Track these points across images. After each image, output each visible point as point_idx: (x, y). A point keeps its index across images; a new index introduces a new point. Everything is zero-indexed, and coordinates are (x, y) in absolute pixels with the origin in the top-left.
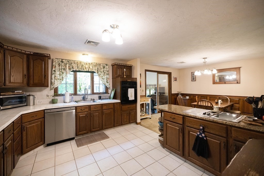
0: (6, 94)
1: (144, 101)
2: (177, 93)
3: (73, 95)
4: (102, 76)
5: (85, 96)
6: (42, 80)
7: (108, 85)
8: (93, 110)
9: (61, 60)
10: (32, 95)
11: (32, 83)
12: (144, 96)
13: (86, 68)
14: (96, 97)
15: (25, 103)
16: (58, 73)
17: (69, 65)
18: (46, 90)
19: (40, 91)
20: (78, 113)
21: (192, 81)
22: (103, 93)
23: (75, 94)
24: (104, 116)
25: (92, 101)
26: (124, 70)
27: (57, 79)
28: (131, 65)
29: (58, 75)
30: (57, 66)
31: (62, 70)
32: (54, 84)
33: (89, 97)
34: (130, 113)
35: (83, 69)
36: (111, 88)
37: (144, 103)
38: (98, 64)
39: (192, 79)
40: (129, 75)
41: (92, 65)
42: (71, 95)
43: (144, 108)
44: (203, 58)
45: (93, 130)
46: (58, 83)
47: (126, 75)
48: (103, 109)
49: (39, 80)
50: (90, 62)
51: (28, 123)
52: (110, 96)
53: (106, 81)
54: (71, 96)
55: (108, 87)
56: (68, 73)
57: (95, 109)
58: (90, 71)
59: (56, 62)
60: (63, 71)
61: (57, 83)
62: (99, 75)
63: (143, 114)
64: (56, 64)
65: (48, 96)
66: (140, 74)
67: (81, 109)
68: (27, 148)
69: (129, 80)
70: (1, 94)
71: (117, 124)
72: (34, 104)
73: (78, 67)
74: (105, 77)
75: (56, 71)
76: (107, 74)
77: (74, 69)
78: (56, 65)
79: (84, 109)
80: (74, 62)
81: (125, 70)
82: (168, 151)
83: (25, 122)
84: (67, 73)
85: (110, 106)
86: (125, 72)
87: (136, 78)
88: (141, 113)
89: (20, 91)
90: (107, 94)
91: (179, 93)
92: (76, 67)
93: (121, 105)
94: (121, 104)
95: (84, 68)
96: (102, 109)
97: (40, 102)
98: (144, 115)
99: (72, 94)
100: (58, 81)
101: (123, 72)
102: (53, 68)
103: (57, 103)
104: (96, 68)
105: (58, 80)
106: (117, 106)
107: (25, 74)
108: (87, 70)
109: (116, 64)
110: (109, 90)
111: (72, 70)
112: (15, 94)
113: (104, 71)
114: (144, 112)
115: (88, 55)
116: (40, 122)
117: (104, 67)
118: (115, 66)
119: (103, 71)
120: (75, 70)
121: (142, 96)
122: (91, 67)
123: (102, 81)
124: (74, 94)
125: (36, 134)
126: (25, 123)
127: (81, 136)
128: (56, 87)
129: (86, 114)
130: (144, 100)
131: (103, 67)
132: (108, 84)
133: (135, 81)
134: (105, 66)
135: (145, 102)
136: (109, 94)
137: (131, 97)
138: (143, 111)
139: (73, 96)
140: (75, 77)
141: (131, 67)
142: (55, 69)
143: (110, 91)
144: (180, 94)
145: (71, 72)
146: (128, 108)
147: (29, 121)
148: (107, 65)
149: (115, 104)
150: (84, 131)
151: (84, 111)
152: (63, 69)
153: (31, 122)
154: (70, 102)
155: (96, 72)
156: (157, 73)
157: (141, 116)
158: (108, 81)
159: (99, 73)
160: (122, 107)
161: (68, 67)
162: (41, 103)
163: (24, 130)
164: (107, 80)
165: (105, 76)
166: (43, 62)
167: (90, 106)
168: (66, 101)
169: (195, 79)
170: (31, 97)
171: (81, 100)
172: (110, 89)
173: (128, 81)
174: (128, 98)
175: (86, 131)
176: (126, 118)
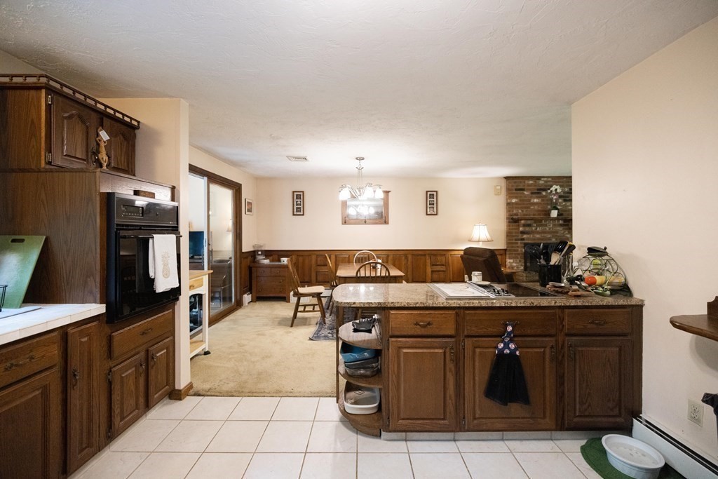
2: (252, 249)
21: (294, 215)
26: (98, 135)
28: (134, 122)
34: (149, 361)
39: (295, 210)
40: (124, 166)
44: (357, 159)
81: (104, 136)
82: (395, 440)
86: (103, 145)
87: (174, 187)
91: (259, 251)
93: (107, 329)
94: (108, 322)
101: (92, 143)
106: (84, 339)
109: (53, 84)
118: (45, 98)
137: (166, 274)
141: (134, 128)
144: (260, 253)
146: (143, 333)
149: (72, 331)
156: (206, 178)
169: (302, 209)
176: (134, 392)
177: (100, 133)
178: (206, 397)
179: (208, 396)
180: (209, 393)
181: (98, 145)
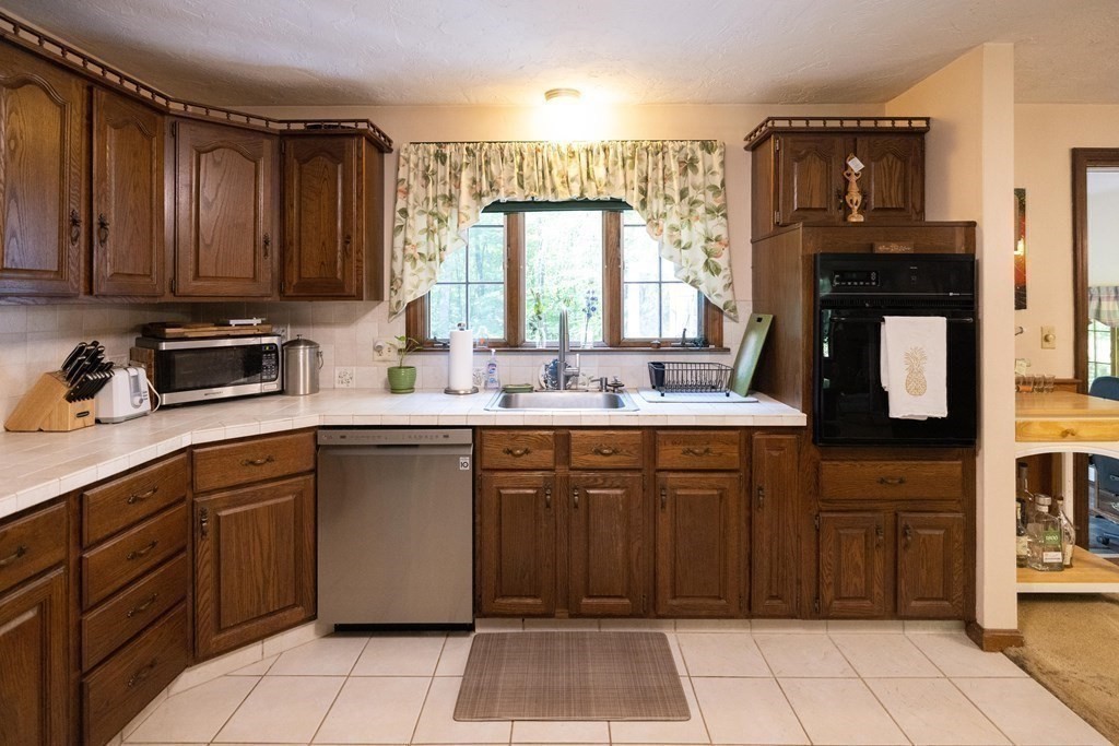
0: (190, 336)
1: (1066, 434)
3: (493, 350)
4: (673, 228)
5: (562, 359)
6: (336, 262)
7: (720, 290)
8: (586, 465)
9: (433, 149)
10: (308, 343)
11: (295, 282)
12: (1060, 384)
13: (567, 182)
14: (634, 367)
15: (275, 380)
16: (419, 222)
17: (472, 175)
18: (369, 316)
19: (349, 320)
20: (488, 470)
22: (684, 345)
23: (512, 343)
24: (664, 519)
25: (601, 396)
26: (847, 167)
27: (417, 256)
28: (915, 124)
29: (421, 232)
30: (416, 185)
31: (440, 202)
32: (399, 281)
33: (588, 368)
34: (899, 532)
35: (549, 190)
36: (745, 310)
37: (1059, 455)
38: (644, 144)
40: (896, 200)
41: (606, 157)
42: (483, 347)
43: (1057, 496)
45: (585, 601)
46: (420, 281)
47: (863, 209)
48: (661, 465)
49: (323, 263)
50: (595, 141)
51: (225, 494)
52: (734, 371)
53: (703, 257)
54: (485, 359)
55: (719, 303)
56: (468, 218)
57: (599, 458)
58: (591, 195)
59: (412, 165)
60: (443, 210)
61: (414, 280)
62: (653, 222)
63: (1052, 557)
64: (412, 174)
65: (378, 349)
66: (1020, 194)
67: (507, 445)
68: (220, 630)
69: (888, 240)
70: (168, 330)
71: (772, 597)
72: (315, 388)
73: (521, 177)
74: (695, 233)
75: (410, 212)
76: (709, 211)
77: (498, 191)
78: (411, 182)
79: (527, 452)
80: (502, 149)
81: (856, 165)
83: (207, 487)
84: (463, 218)
85: (716, 448)
86: (853, 179)
87: (972, 225)
88: (1025, 540)
89: (255, 321)
90: (711, 351)
92: (511, 178)
93: (813, 451)
94: (814, 442)
95: (558, 181)
96: (655, 462)
97: (348, 377)
98: (1061, 567)
99: (495, 344)
100: (420, 270)
101: (837, 184)
102: (400, 195)
103: (411, 389)
104: (634, 176)
105: (420, 263)
106: (775, 454)
107: (265, 237)
108: (576, 195)
109: (778, 124)
110: (728, 325)
111: (487, 201)
112: (232, 333)
113: (692, 193)
114: (1062, 534)
115: (576, 93)
116: (291, 498)
117: (688, 165)
118: (772, 145)
119: (683, 194)
120: (503, 198)
121: (1030, 387)
122: (599, 172)
123: (671, 258)
124: (506, 344)
125: (269, 558)
126: (209, 492)
127: (512, 626)
128: (410, 299)
129: (541, 484)
130: (1066, 423)
131: (680, 163)
132: (718, 282)
133: (960, 249)
134: (699, 153)
135: (1068, 449)
136: (728, 350)
137: (916, 387)
138: (1055, 525)
139: (493, 356)
140: (513, 240)
142: (407, 202)
143: (732, 332)
145: (487, 210)
146: (882, 481)
147: (231, 482)
148: (708, 146)
149: (757, 436)
150: (527, 597)
151: (524, 465)
152: (445, 196)
153: (240, 491)
154: (476, 391)
155: (633, 198)
157: (1022, 562)
158: (722, 262)
159: (657, 205)
160: (818, 469)
161: (470, 183)
162: (350, 385)
163: (204, 533)
164: (708, 254)
165: (698, 227)
166: (340, 167)
167: (564, 432)
168: (455, 386)
170: (301, 352)
171: (542, 379)
172: (735, 319)
173: (881, 249)
174: (883, 397)
175: (539, 601)
176: (862, 567)
177: (850, 163)
178: (1032, 681)
179: (1039, 681)
180: (1044, 678)
181: (847, 182)
